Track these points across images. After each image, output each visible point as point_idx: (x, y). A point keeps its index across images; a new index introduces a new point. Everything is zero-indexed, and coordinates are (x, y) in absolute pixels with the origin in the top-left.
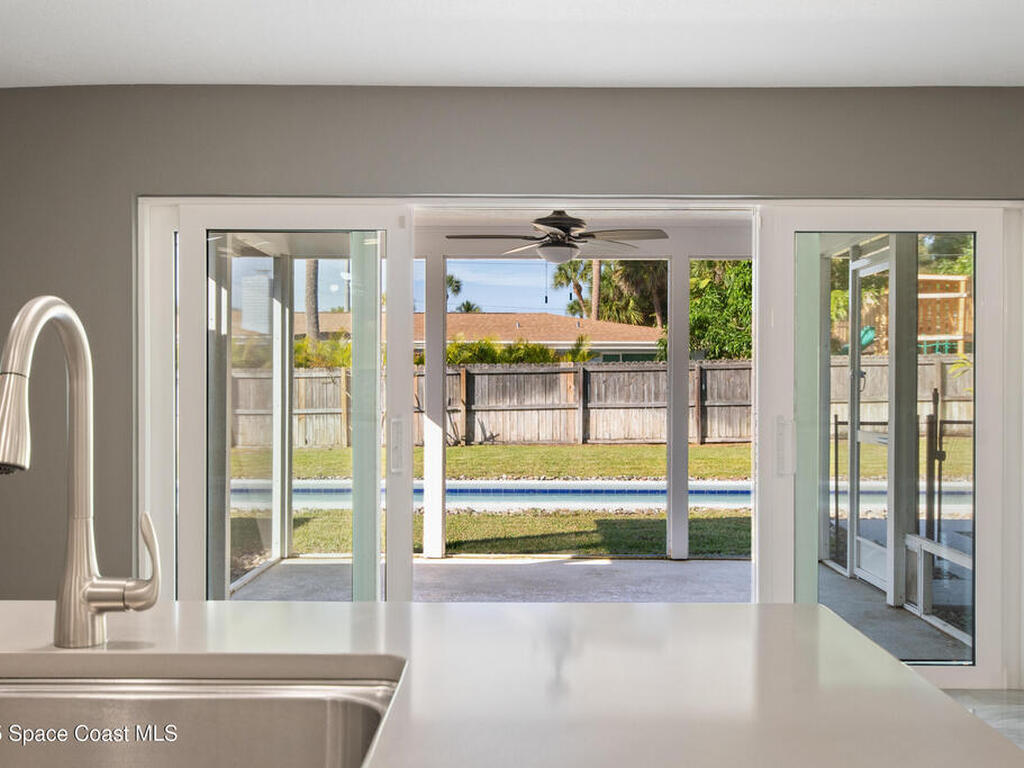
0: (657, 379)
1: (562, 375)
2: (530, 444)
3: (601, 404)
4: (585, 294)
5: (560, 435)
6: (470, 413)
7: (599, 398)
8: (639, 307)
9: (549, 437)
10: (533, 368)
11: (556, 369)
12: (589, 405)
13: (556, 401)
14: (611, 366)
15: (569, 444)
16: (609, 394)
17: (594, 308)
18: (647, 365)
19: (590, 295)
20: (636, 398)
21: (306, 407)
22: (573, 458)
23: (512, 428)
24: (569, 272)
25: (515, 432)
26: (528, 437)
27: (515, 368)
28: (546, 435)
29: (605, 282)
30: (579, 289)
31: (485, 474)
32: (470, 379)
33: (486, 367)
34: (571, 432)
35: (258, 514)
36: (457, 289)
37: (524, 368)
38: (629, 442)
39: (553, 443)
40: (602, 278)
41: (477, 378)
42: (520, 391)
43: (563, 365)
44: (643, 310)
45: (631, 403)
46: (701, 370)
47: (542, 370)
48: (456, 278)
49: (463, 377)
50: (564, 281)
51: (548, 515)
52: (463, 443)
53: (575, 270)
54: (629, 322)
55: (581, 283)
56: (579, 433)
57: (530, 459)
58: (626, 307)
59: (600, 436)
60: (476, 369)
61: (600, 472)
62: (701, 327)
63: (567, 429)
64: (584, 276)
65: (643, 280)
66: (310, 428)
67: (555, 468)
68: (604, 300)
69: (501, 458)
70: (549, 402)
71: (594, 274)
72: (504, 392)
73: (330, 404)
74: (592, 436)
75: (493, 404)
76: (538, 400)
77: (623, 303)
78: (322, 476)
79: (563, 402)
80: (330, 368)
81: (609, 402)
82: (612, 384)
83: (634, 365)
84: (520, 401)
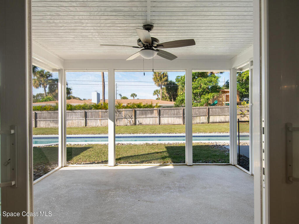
0: (174, 111)
1: (154, 111)
2: (148, 125)
3: (163, 116)
4: (159, 96)
5: (154, 123)
6: (135, 118)
7: (162, 115)
8: (169, 98)
9: (152, 123)
10: (149, 109)
11: (153, 109)
12: (160, 117)
13: (153, 116)
14: (165, 109)
15: (156, 125)
16: (164, 114)
17: (161, 99)
18: (172, 108)
19: (160, 96)
20: (170, 115)
21: (101, 118)
22: (157, 128)
23: (144, 122)
24: (156, 93)
25: (145, 122)
26: (147, 123)
27: (145, 109)
28: (151, 123)
29: (163, 94)
30: (158, 96)
31: (137, 133)
32: (135, 111)
33: (139, 109)
34: (156, 122)
35: (75, 146)
36: (136, 96)
37: (147, 109)
38: (169, 124)
39: (152, 125)
40: (162, 93)
41: (137, 111)
42: (146, 114)
43: (155, 108)
44: (170, 99)
45: (169, 116)
46: (183, 109)
47: (150, 109)
48: (136, 94)
49: (134, 111)
50: (155, 94)
51: (150, 145)
52: (134, 125)
53: (157, 92)
54: (167, 101)
55: (158, 94)
56: (158, 123)
57: (147, 129)
58: (167, 99)
59: (163, 123)
60: (136, 109)
61: (163, 132)
62: (182, 101)
63: (156, 121)
64: (159, 93)
65: (170, 93)
66: (102, 122)
67: (153, 131)
68: (163, 97)
69: (141, 128)
70: (152, 116)
71: (161, 93)
72: (142, 114)
73: (106, 117)
74: (161, 123)
75: (140, 117)
76: (149, 116)
77: (166, 98)
78: (99, 134)
79: (155, 116)
80: (106, 110)
81: (164, 116)
82: (165, 112)
83: (169, 108)
84: (146, 116)
